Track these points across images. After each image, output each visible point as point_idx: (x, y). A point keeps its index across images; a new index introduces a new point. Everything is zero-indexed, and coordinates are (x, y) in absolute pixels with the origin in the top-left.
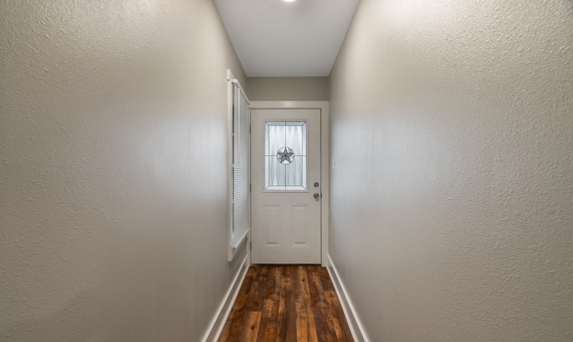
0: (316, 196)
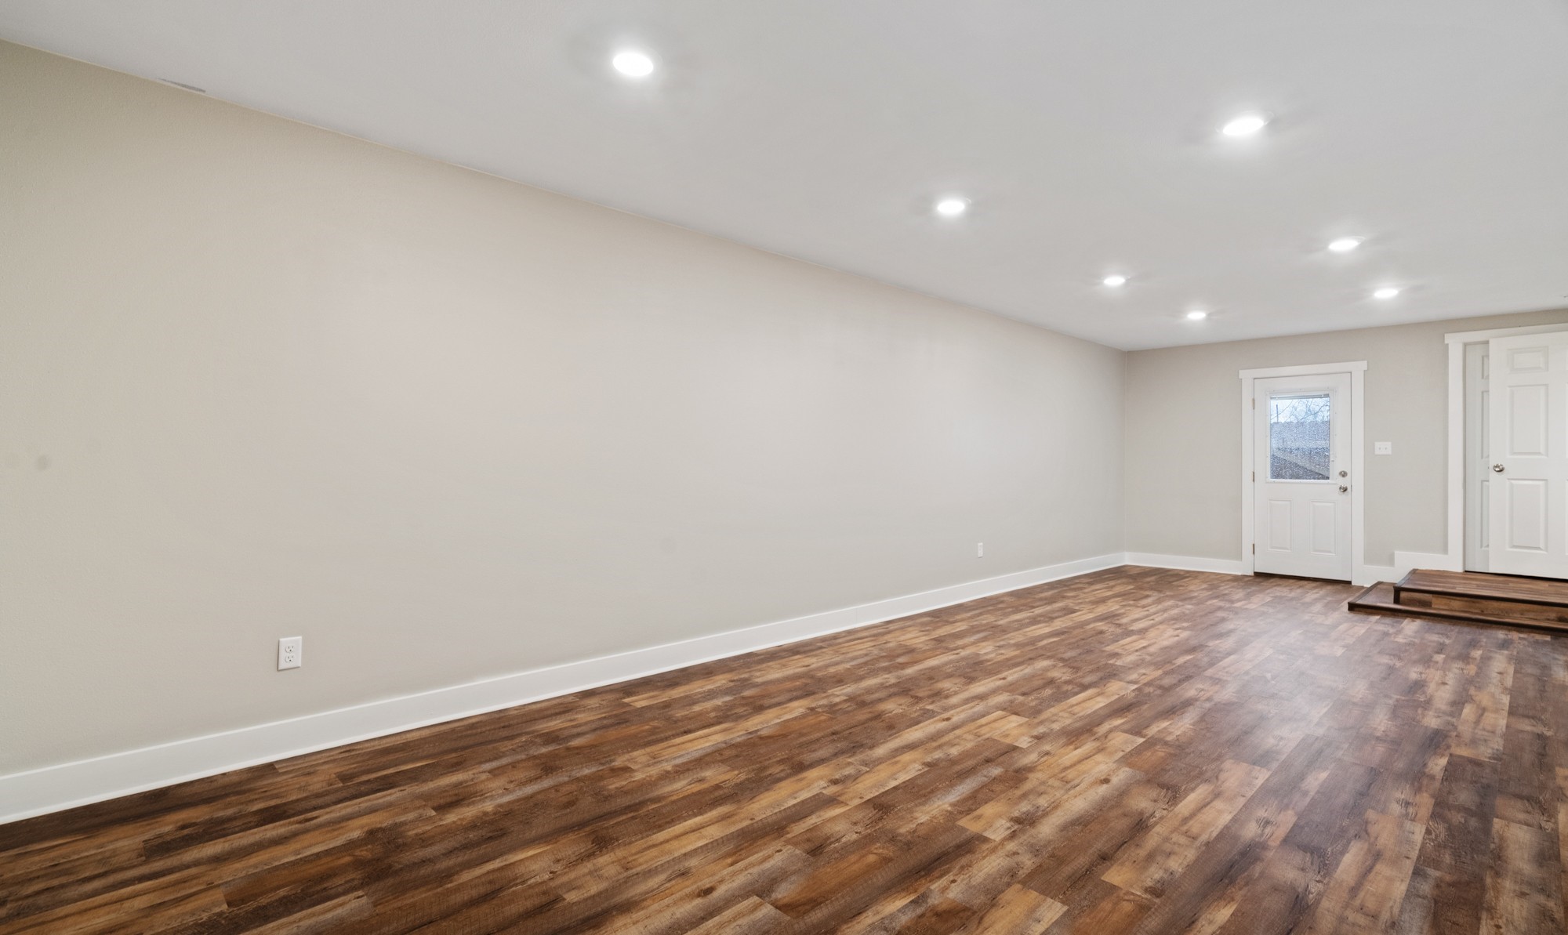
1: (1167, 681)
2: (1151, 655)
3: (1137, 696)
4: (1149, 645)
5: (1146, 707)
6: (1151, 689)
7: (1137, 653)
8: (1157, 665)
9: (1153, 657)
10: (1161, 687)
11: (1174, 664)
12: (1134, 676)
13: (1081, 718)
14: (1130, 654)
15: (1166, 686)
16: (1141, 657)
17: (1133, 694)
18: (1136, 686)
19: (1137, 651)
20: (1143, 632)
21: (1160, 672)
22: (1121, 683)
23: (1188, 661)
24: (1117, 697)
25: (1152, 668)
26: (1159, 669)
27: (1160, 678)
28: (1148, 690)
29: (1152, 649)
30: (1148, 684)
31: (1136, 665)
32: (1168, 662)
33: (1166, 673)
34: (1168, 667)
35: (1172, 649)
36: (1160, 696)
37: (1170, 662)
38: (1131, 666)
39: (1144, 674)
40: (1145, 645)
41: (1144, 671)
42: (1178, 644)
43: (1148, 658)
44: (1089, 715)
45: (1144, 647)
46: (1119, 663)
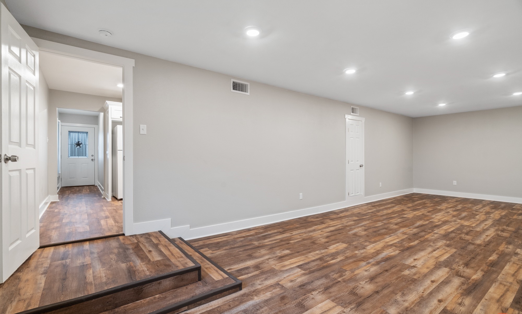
0: (92, 160)
1: (423, 233)
2: (430, 245)
3: (434, 229)
4: (432, 252)
5: (430, 227)
6: (429, 231)
7: (437, 247)
8: (427, 240)
9: (429, 244)
10: (425, 232)
11: (419, 240)
12: (436, 235)
13: (448, 224)
14: (441, 246)
15: (423, 232)
16: (435, 244)
17: (435, 230)
18: (435, 232)
19: (438, 248)
20: (438, 266)
21: (426, 237)
22: (440, 233)
23: (413, 242)
24: (440, 229)
25: (429, 239)
26: (426, 238)
27: (426, 235)
28: (430, 231)
29: (430, 249)
30: (430, 233)
31: (435, 241)
32: (422, 241)
33: (423, 236)
34: (422, 239)
35: (420, 249)
36: (426, 229)
37: (421, 241)
38: (438, 240)
39: (432, 236)
40: (434, 253)
41: (433, 237)
42: (415, 253)
43: (431, 244)
44: (446, 225)
45: (434, 250)
46: (445, 241)
